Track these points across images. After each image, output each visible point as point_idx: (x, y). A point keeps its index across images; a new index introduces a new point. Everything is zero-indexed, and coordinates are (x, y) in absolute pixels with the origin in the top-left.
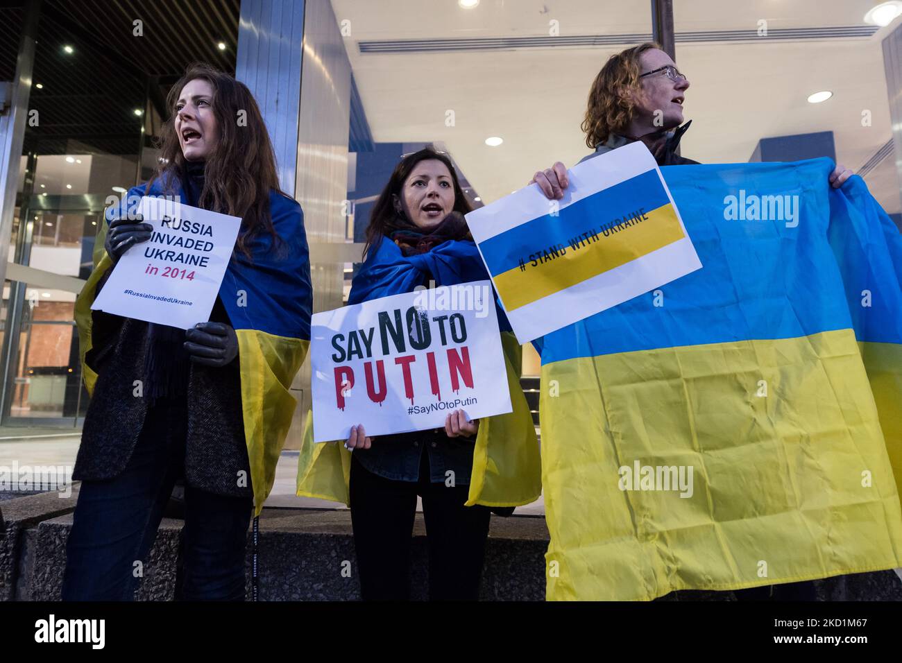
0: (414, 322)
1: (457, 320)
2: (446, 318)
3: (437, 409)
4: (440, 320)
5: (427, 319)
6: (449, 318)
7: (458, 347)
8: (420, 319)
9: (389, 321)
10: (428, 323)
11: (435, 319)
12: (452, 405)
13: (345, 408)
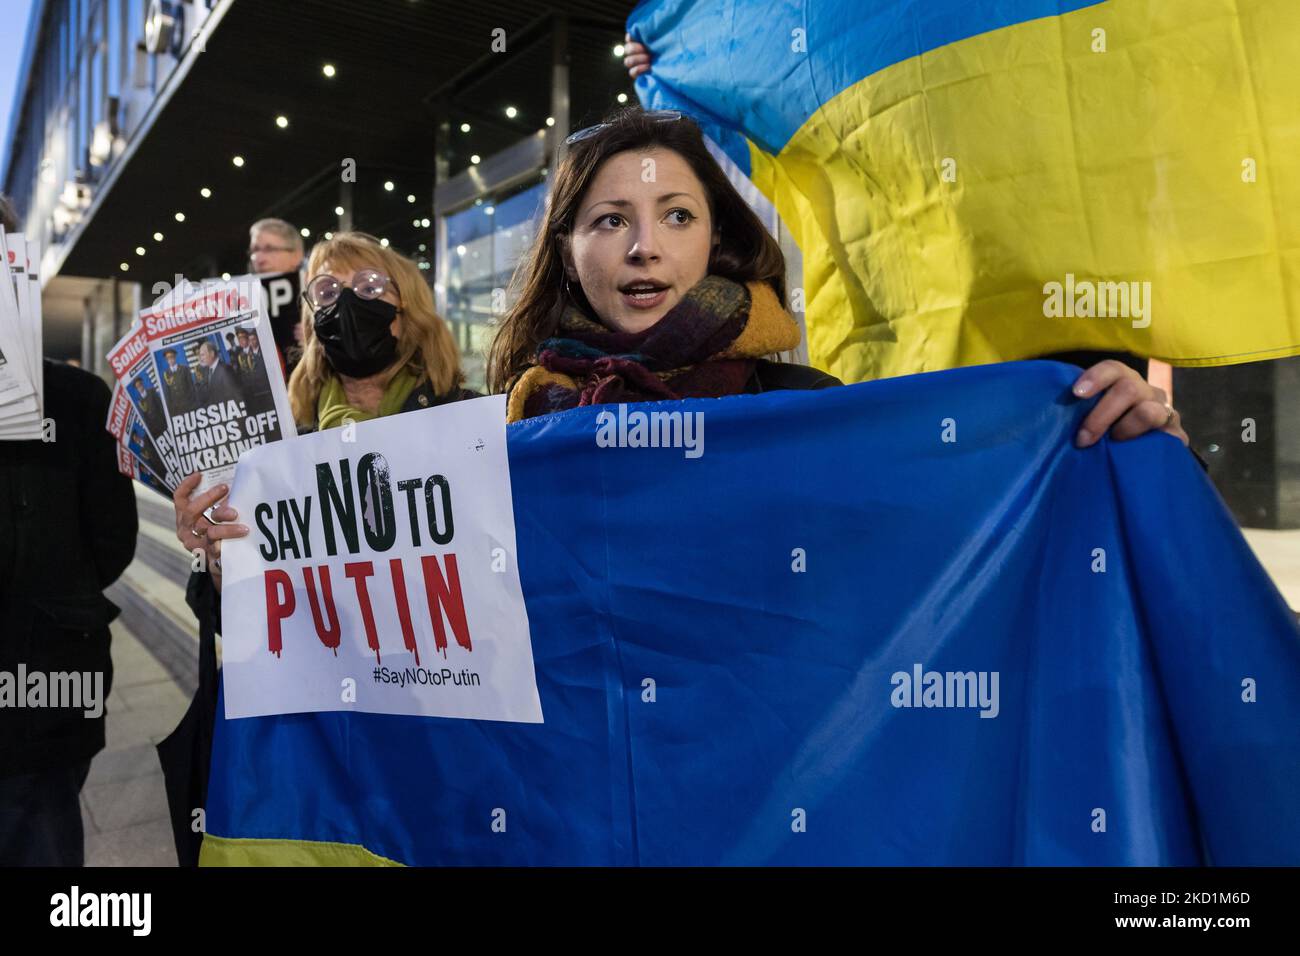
0: (369, 489)
1: (437, 490)
2: (417, 483)
3: (415, 681)
4: (410, 487)
5: (388, 485)
6: (424, 485)
7: (440, 552)
8: (378, 484)
9: (334, 484)
10: (390, 493)
11: (401, 486)
12: (437, 679)
13: (282, 652)
